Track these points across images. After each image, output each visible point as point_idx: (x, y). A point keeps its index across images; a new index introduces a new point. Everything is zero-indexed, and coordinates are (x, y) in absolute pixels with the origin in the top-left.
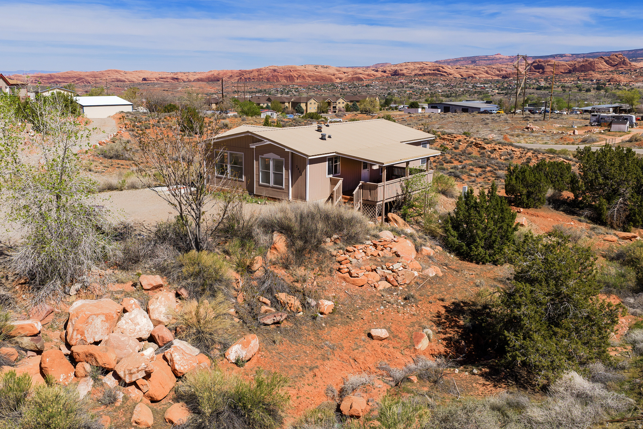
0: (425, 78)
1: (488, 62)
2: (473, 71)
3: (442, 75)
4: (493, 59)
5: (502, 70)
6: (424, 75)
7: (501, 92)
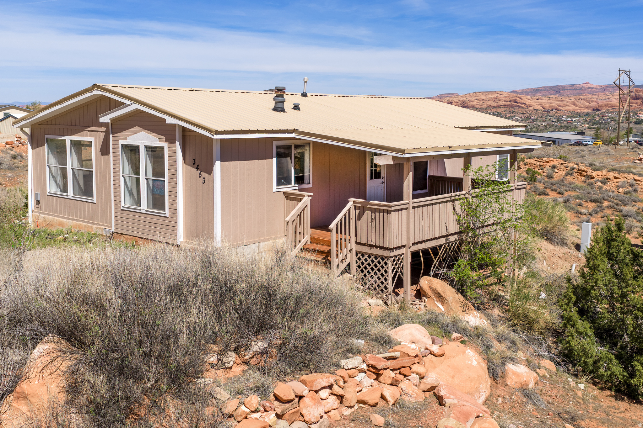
0: (499, 110)
1: (575, 92)
2: (558, 102)
3: (519, 107)
4: (581, 89)
5: (592, 101)
6: (499, 107)
7: (593, 127)
